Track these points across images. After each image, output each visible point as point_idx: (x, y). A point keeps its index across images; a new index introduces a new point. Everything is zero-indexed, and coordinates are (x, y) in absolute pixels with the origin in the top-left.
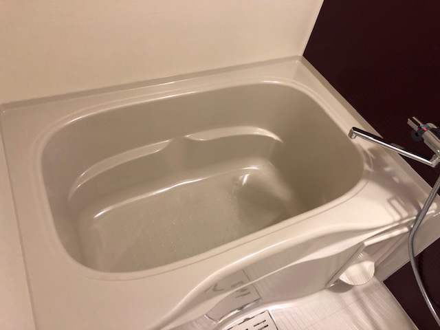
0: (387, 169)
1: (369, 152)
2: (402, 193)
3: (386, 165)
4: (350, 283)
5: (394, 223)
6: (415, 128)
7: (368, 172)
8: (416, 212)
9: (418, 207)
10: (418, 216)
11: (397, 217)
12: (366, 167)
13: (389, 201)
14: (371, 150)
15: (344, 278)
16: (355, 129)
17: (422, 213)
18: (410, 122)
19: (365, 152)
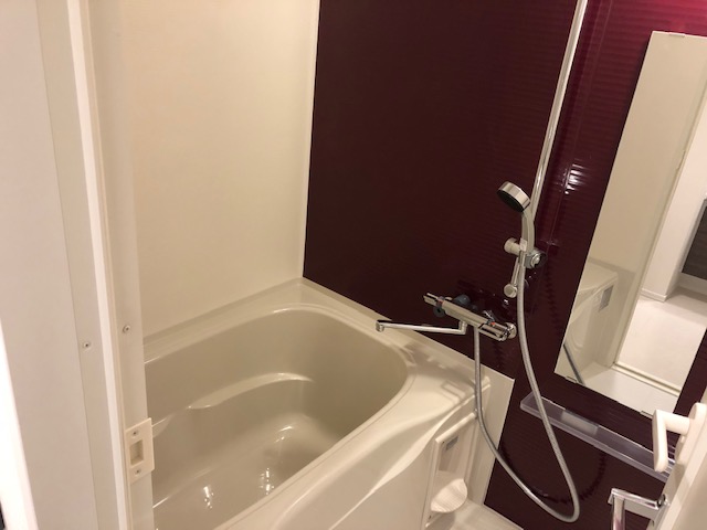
0: (429, 360)
1: (406, 349)
2: (452, 376)
3: (427, 357)
4: (445, 511)
5: (455, 407)
6: (433, 303)
7: (411, 368)
8: (472, 390)
9: (472, 384)
10: (476, 393)
11: (456, 400)
12: (408, 364)
13: (443, 387)
14: (407, 347)
15: (436, 507)
16: (380, 321)
17: (477, 388)
18: (427, 300)
19: (402, 350)
